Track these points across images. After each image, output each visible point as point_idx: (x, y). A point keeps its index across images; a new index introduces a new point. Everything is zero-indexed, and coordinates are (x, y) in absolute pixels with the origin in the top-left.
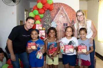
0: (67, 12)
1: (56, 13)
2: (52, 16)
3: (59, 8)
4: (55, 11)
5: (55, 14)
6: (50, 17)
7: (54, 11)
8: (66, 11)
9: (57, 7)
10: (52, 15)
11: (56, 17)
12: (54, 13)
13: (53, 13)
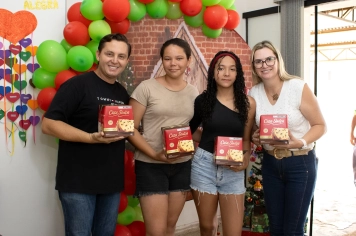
0: (202, 51)
1: (154, 52)
2: (137, 69)
3: (167, 29)
4: (150, 46)
5: (149, 58)
6: (129, 74)
7: (145, 46)
8: (199, 45)
9: (160, 29)
10: (137, 63)
11: (155, 71)
12: (146, 55)
13: (142, 53)
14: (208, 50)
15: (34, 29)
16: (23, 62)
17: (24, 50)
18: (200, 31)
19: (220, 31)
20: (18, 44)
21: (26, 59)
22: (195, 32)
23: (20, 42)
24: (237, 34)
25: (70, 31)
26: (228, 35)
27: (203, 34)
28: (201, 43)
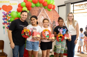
14: (49, 14)
15: (12, 9)
16: (9, 16)
17: (10, 14)
18: (47, 9)
19: (51, 10)
20: (8, 12)
21: (10, 16)
22: (46, 10)
23: (9, 12)
24: (55, 10)
25: (18, 9)
26: (53, 10)
27: (48, 10)
28: (47, 12)
